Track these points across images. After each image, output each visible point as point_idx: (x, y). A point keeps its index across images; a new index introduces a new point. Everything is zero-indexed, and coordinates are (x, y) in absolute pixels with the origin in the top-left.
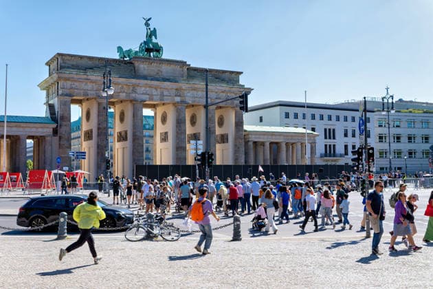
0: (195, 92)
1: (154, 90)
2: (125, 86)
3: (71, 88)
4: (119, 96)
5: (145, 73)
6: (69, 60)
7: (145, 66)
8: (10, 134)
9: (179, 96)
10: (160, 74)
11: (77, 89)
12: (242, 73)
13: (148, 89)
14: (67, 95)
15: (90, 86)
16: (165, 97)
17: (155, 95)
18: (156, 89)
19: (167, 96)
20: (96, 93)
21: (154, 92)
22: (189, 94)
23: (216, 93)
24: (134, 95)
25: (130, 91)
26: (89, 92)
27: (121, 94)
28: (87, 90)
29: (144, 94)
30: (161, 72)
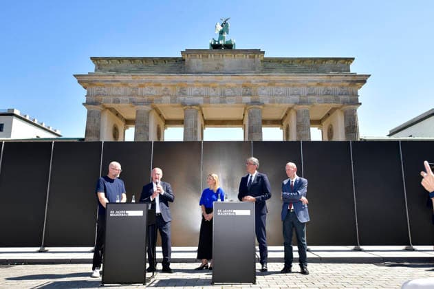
0: (274, 89)
1: (211, 90)
2: (169, 88)
3: (98, 95)
4: (160, 100)
5: (200, 69)
7: (200, 61)
9: (249, 95)
10: (221, 68)
11: (105, 95)
12: (353, 59)
13: (202, 88)
15: (122, 90)
16: (228, 98)
17: (213, 96)
18: (214, 88)
19: (229, 96)
20: (130, 99)
21: (212, 92)
22: (264, 92)
23: (308, 87)
24: (182, 98)
25: (177, 93)
26: (121, 98)
27: (163, 98)
28: (120, 96)
29: (196, 96)
30: (223, 66)
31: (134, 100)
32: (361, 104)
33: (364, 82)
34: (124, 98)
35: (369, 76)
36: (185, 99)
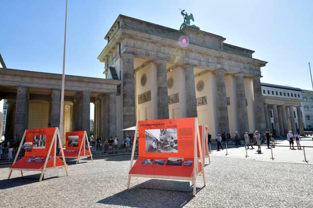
1: (202, 56)
2: (179, 51)
3: (134, 47)
6: (129, 23)
7: (194, 36)
8: (68, 88)
9: (220, 63)
11: (139, 48)
13: (197, 55)
14: (130, 53)
15: (151, 46)
17: (203, 61)
20: (156, 54)
21: (202, 58)
22: (226, 63)
23: (243, 64)
25: (184, 56)
26: (150, 52)
27: (176, 57)
28: (149, 50)
29: (194, 59)
30: (205, 42)
31: (159, 56)
32: (262, 77)
33: (264, 65)
34: (153, 53)
35: (267, 62)
36: (188, 60)
